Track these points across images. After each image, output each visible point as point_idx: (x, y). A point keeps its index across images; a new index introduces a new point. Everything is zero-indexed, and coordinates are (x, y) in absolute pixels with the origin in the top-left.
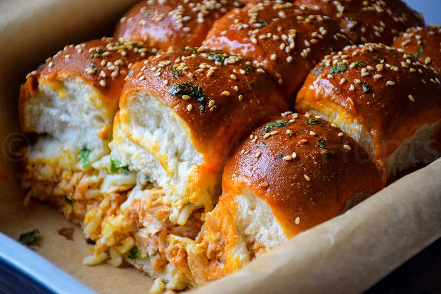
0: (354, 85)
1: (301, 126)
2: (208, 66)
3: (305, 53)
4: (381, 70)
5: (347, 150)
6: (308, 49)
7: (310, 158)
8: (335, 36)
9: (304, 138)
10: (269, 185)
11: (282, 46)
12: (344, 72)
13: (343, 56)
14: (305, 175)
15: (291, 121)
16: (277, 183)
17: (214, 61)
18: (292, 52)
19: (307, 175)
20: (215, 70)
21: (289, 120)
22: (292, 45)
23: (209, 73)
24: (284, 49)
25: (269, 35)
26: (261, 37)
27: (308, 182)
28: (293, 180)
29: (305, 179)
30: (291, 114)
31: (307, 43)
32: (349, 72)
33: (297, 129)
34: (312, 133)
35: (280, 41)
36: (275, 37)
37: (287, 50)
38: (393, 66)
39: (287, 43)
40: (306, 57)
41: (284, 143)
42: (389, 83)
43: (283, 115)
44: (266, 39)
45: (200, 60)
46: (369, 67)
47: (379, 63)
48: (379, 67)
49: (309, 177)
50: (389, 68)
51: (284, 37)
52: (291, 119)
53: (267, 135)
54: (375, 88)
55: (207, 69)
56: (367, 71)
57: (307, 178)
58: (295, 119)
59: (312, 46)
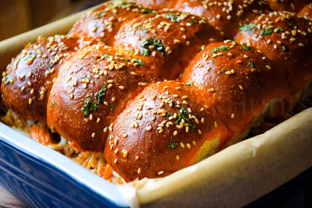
0: (276, 45)
1: (238, 50)
2: (166, 23)
3: (239, 13)
4: (295, 35)
5: (268, 69)
6: (242, 11)
7: (244, 74)
8: (260, 3)
9: (240, 60)
10: (215, 91)
11: (224, 9)
12: (270, 34)
13: (269, 22)
14: (240, 86)
15: (231, 47)
16: (220, 89)
17: (170, 19)
18: (231, 13)
19: (241, 86)
20: (171, 26)
21: (229, 46)
22: (231, 8)
23: (166, 29)
24: (225, 12)
25: (215, 3)
26: (210, 4)
27: (242, 90)
28: (231, 88)
29: (239, 88)
30: (231, 42)
31: (240, 7)
32: (274, 34)
33: (235, 53)
34: (245, 56)
35: (223, 6)
36: (219, 4)
37: (228, 11)
38: (303, 32)
39: (227, 7)
40: (240, 16)
41: (227, 62)
42: (300, 44)
43: (225, 42)
44: (213, 6)
45: (161, 19)
46: (287, 32)
47: (293, 29)
48: (294, 32)
49: (243, 87)
50: (300, 33)
51: (225, 3)
52: (231, 45)
53: (215, 55)
54: (291, 48)
55: (165, 25)
56: (286, 35)
57: (241, 87)
58: (234, 45)
59: (244, 9)
